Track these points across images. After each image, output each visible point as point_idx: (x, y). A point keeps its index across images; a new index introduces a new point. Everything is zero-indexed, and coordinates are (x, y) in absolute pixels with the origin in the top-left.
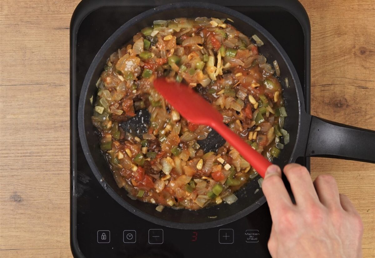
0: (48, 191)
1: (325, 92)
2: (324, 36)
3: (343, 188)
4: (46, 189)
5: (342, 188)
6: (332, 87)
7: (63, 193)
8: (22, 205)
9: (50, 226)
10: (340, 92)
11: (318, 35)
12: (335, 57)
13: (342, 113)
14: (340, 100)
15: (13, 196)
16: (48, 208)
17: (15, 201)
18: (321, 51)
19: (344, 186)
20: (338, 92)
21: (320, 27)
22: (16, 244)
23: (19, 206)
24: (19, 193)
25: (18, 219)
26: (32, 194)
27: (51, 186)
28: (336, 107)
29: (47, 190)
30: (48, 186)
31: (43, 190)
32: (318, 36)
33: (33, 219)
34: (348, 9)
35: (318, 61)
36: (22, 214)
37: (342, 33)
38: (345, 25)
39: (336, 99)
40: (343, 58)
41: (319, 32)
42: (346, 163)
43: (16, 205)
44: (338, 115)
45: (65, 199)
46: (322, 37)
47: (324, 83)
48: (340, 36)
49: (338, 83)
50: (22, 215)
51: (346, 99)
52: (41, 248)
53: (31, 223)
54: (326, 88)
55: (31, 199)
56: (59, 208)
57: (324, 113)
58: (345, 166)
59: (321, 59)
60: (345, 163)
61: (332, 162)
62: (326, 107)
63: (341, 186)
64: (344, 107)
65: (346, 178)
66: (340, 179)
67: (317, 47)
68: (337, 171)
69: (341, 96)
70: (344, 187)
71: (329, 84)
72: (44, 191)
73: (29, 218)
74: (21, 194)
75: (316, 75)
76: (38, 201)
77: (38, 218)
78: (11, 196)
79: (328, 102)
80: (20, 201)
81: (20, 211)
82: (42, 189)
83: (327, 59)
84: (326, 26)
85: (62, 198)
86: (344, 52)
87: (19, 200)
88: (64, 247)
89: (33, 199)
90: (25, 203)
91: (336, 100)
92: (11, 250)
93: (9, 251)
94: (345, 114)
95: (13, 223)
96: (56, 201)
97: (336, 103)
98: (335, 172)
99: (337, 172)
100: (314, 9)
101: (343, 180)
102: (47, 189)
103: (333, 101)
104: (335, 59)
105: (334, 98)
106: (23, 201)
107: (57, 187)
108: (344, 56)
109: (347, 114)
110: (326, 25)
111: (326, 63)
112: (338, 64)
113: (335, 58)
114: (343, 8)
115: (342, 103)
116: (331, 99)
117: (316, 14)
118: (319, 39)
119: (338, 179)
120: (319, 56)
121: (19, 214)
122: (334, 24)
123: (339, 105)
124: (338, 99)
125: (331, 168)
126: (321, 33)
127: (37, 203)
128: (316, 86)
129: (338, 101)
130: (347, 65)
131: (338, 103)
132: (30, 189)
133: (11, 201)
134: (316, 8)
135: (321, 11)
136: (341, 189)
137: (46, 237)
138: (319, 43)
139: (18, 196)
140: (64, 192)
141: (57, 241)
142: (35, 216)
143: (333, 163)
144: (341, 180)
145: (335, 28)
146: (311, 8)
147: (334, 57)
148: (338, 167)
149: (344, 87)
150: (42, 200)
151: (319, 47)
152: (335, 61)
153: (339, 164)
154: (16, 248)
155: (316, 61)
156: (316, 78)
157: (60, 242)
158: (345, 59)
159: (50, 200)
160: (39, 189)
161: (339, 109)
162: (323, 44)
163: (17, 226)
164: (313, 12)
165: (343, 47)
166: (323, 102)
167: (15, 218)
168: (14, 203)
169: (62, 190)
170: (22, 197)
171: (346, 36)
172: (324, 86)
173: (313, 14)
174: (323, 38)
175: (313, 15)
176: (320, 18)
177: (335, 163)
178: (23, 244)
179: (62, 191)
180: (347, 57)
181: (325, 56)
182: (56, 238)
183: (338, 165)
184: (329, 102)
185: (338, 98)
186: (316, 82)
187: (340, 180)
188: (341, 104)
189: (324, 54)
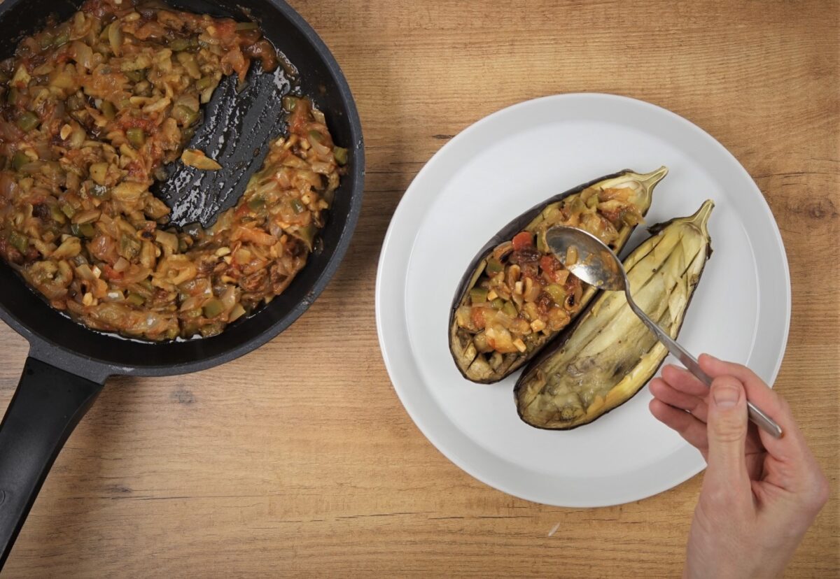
0: (246, 383)
1: (790, 187)
2: (788, 77)
3: (826, 377)
4: (241, 379)
5: (823, 377)
6: (804, 179)
7: (275, 386)
8: (193, 410)
9: (248, 452)
10: (819, 188)
11: (776, 75)
12: (810, 118)
13: (824, 229)
14: (820, 204)
15: (176, 393)
16: (246, 416)
17: (182, 402)
18: (781, 107)
19: (829, 373)
20: (815, 188)
21: (781, 59)
22: (183, 488)
23: (189, 412)
24: (189, 387)
25: (186, 437)
26: (213, 388)
27: (252, 373)
28: (812, 218)
29: (243, 381)
30: (246, 372)
31: (236, 380)
32: (775, 78)
33: (216, 438)
34: (834, 24)
35: (776, 126)
36: (194, 427)
37: (823, 72)
38: (828, 56)
39: (811, 202)
40: (825, 121)
41: (778, 69)
42: (831, 328)
43: (182, 410)
44: (815, 232)
45: (279, 399)
46: (785, 78)
47: (788, 170)
48: (819, 78)
49: (815, 169)
50: (194, 430)
51: (831, 202)
52: (233, 494)
53: (212, 445)
54: (793, 180)
55: (212, 398)
56: (268, 416)
57: (787, 228)
58: (828, 334)
59: (782, 123)
60: (828, 327)
61: (804, 326)
62: (792, 218)
63: (821, 373)
64: (828, 217)
65: (831, 358)
66: (818, 358)
67: (774, 100)
68: (813, 343)
69: (821, 196)
70: (827, 374)
71: (797, 171)
72: (237, 383)
73: (207, 436)
74: (192, 389)
75: (772, 154)
76: (223, 403)
77: (227, 435)
78: (173, 392)
79: (796, 207)
80: (190, 401)
81: (190, 422)
82: (233, 378)
83: (793, 124)
84: (793, 57)
85: (274, 396)
86: (828, 109)
87: (188, 400)
88: (277, 493)
89: (216, 399)
90: (200, 406)
91: (810, 204)
92: (173, 500)
93: (170, 501)
94: (829, 231)
95: (177, 446)
96: (262, 402)
97: (811, 210)
98: (809, 346)
99: (812, 346)
100: (769, 24)
101: (825, 362)
102: (245, 379)
103: (805, 206)
104: (810, 123)
105: (807, 199)
106: (196, 401)
107: (263, 375)
108: (828, 116)
109: (832, 230)
110: (792, 55)
111: (791, 131)
112: (816, 133)
113: (809, 120)
114: (826, 21)
115: (823, 210)
116: (801, 201)
117: (772, 34)
118: (779, 83)
119: (816, 358)
120: (778, 117)
121: (188, 428)
122: (808, 54)
123: (817, 214)
124: (816, 201)
125: (801, 337)
126: (782, 71)
127: (223, 405)
128: (772, 175)
129: (815, 206)
130: (833, 134)
131: (814, 208)
132: (210, 379)
133: (173, 403)
134: (772, 22)
135: (781, 28)
136: (821, 379)
137: (242, 474)
138: (778, 91)
139: (187, 392)
140: (276, 384)
141: (264, 481)
142: (220, 431)
143: (805, 328)
144: (822, 362)
145: (810, 61)
146: (762, 22)
147: (807, 119)
148: (816, 336)
149: (827, 177)
150: (233, 400)
151: (777, 98)
152: (810, 126)
153: (817, 329)
154: (183, 495)
155: (772, 127)
156: (773, 160)
157: (268, 482)
158: (828, 123)
159: (249, 400)
160: (228, 378)
161: (817, 221)
162: (786, 93)
163: (184, 451)
164: (767, 29)
165: (826, 99)
166: (786, 207)
167: (181, 436)
168: (179, 407)
169: (273, 381)
170: (194, 393)
171: (832, 77)
172: (787, 176)
173: (765, 35)
174: (786, 80)
175: (765, 37)
176: (781, 42)
177: (810, 327)
178: (197, 486)
179: (273, 383)
180: (833, 118)
181: (791, 116)
182: (261, 476)
183: (815, 332)
184: (798, 208)
185: (815, 199)
186: (771, 168)
187: (819, 362)
188: (821, 212)
189: (788, 112)
